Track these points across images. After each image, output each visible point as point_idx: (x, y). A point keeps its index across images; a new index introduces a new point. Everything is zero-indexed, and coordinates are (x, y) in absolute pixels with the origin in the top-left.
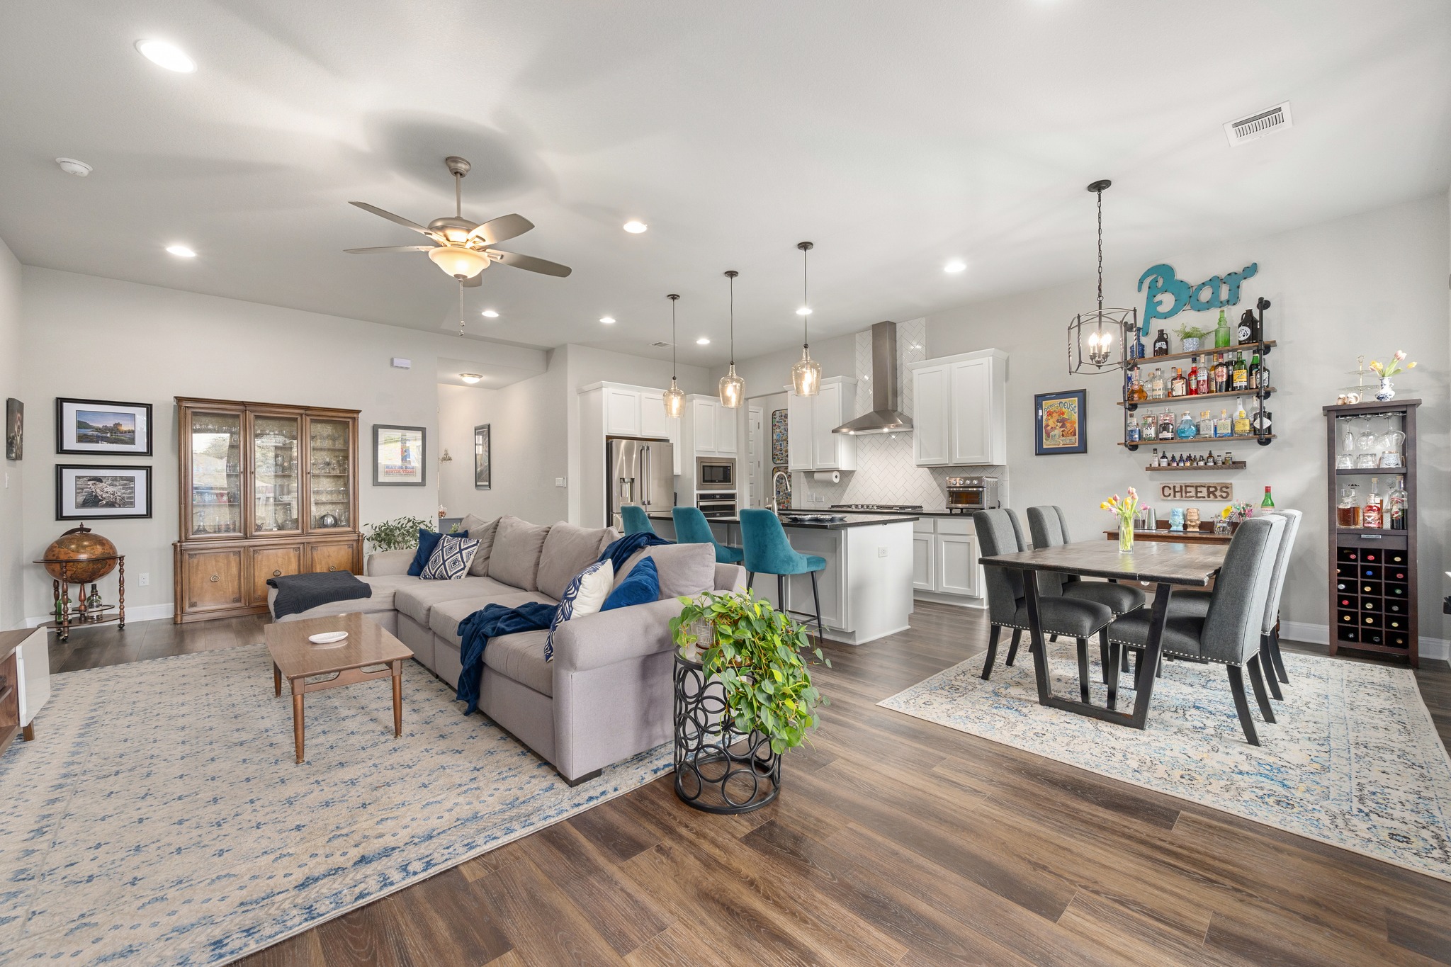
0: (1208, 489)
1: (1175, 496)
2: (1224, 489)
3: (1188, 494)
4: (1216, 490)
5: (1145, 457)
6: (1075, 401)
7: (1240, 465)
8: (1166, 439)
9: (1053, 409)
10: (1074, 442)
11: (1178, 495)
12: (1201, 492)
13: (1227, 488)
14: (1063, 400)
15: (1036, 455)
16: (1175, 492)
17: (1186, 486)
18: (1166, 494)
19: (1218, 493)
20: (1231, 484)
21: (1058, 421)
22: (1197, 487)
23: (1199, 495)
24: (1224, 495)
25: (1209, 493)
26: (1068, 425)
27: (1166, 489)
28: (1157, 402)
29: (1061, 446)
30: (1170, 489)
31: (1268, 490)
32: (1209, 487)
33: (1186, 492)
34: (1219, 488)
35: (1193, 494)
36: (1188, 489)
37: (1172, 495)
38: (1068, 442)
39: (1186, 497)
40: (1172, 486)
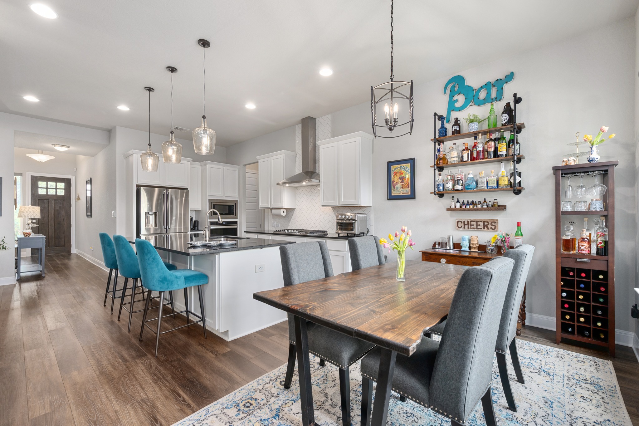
0: (484, 224)
1: (464, 228)
2: (493, 224)
3: (472, 227)
4: (488, 224)
5: (447, 202)
6: (409, 165)
7: (503, 208)
8: (458, 190)
9: (397, 171)
10: (407, 191)
11: (466, 226)
12: (479, 225)
13: (495, 223)
14: (403, 165)
15: (388, 200)
16: (464, 225)
17: (471, 221)
18: (460, 226)
19: (489, 226)
20: (497, 220)
21: (400, 179)
22: (477, 222)
23: (479, 227)
24: (493, 227)
25: (484, 226)
26: (405, 181)
27: (460, 223)
28: (454, 165)
29: (401, 194)
30: (462, 223)
31: (519, 224)
32: (484, 222)
33: (471, 225)
34: (490, 223)
35: (475, 226)
36: (472, 223)
37: (463, 227)
38: (405, 192)
39: (471, 228)
40: (462, 221)
